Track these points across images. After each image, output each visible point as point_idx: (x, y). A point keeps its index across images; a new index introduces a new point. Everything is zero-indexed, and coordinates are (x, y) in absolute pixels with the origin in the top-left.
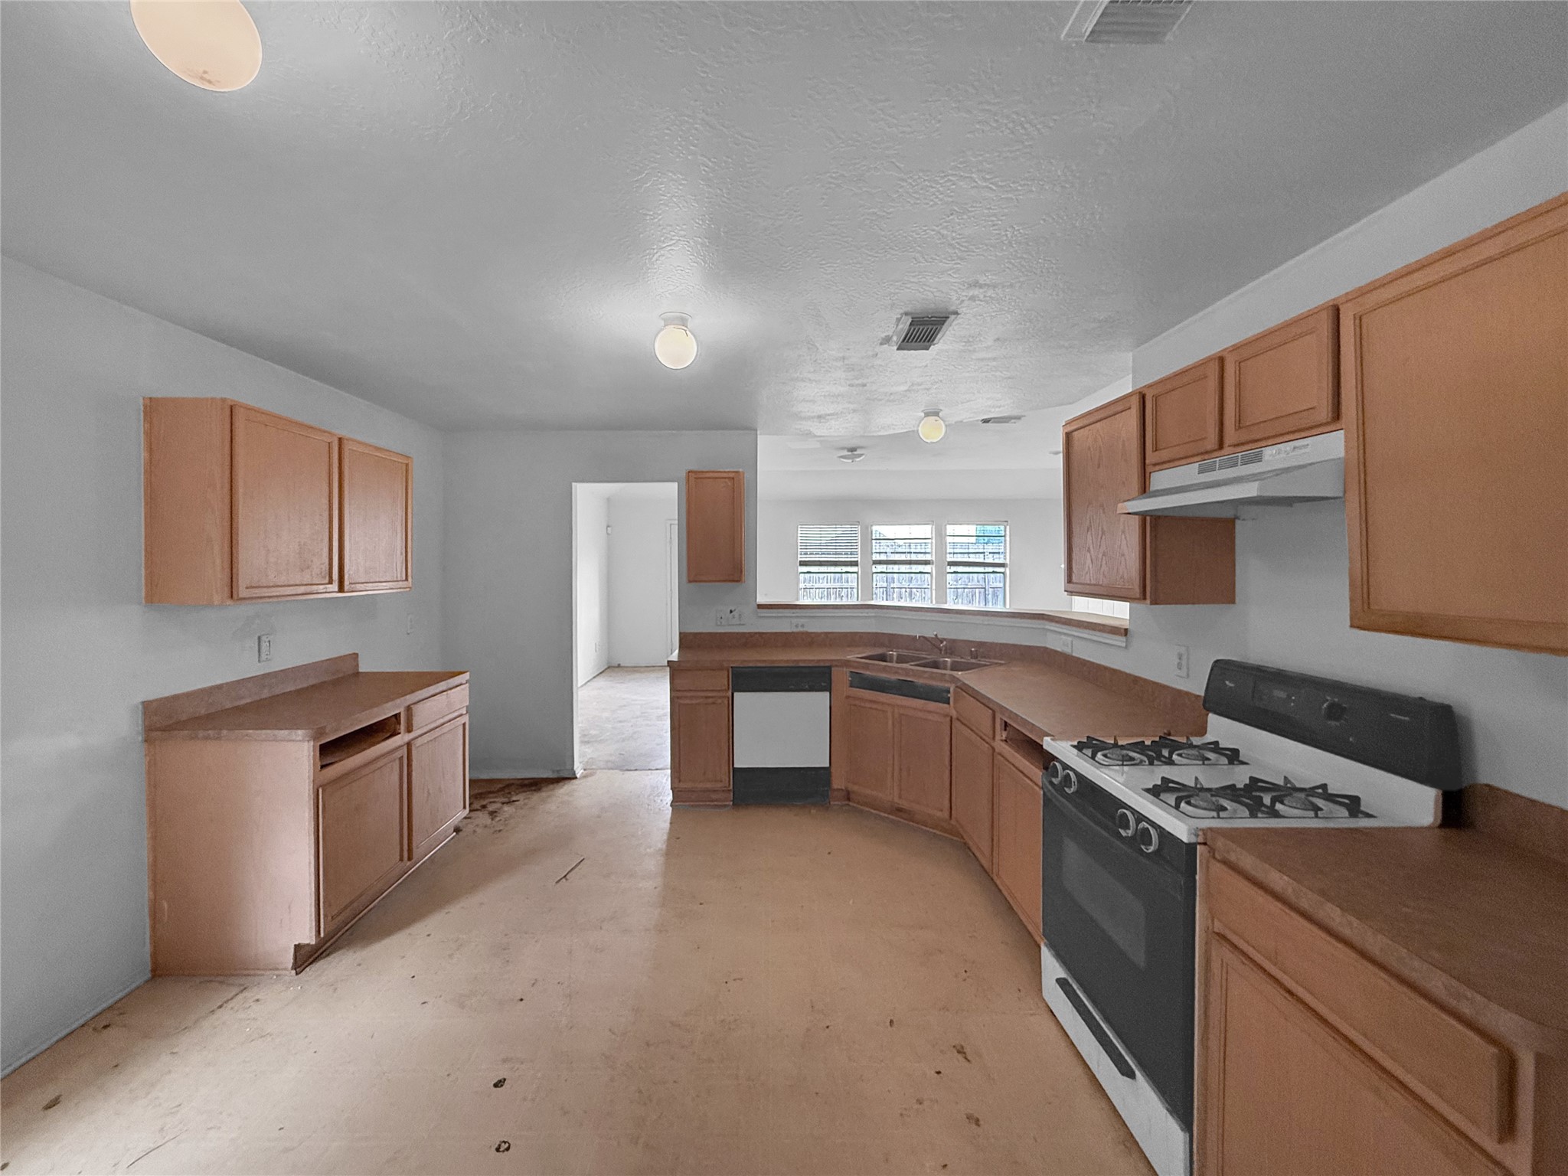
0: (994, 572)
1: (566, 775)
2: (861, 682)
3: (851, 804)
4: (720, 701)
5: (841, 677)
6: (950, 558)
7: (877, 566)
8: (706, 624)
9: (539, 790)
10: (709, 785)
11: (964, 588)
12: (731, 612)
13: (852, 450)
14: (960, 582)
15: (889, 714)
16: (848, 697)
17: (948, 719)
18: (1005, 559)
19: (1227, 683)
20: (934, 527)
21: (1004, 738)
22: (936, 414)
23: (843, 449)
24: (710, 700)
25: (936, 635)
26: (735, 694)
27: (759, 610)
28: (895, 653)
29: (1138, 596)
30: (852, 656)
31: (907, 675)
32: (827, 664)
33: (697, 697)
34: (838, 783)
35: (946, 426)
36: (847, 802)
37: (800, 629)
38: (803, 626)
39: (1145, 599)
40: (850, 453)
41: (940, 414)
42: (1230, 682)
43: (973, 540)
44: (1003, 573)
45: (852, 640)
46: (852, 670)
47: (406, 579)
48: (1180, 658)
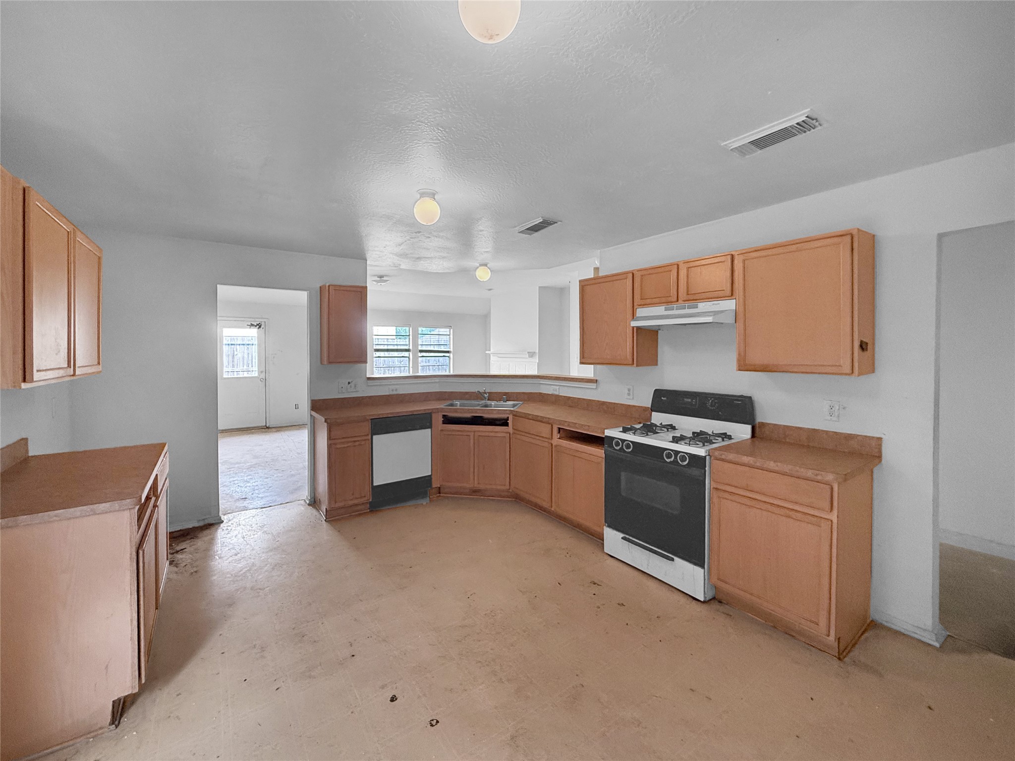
0: (444, 356)
1: (217, 521)
2: (448, 420)
3: (441, 495)
4: (363, 443)
5: (438, 419)
6: (420, 348)
7: (376, 353)
8: (331, 392)
9: (195, 537)
10: (356, 502)
12: (349, 383)
13: (381, 277)
15: (472, 437)
16: (442, 430)
17: (508, 435)
18: (450, 348)
19: (662, 398)
20: (411, 329)
21: (559, 437)
22: (486, 265)
23: (375, 276)
24: (357, 443)
26: (374, 437)
27: (368, 381)
28: (458, 403)
29: (630, 363)
30: (442, 405)
31: (476, 412)
32: (430, 412)
33: (348, 442)
34: (435, 484)
36: (439, 495)
37: (395, 393)
38: (396, 390)
39: (633, 364)
40: (379, 279)
41: (488, 266)
42: (664, 397)
44: (448, 357)
45: (441, 396)
46: (444, 414)
47: (99, 363)
48: (629, 390)
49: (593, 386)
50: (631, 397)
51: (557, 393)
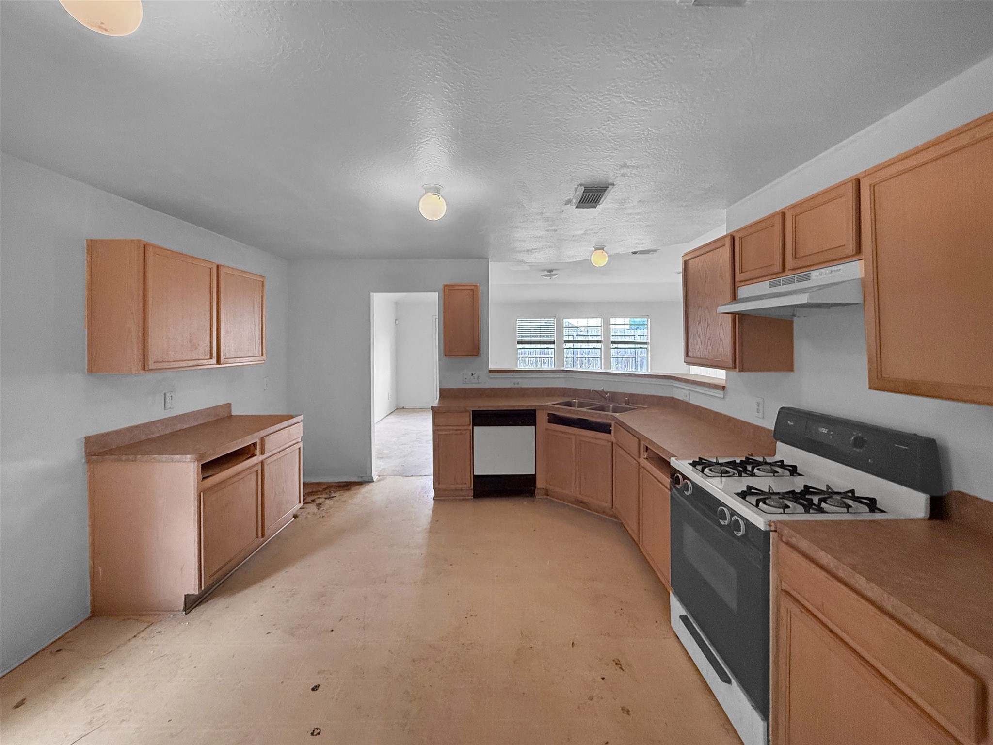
0: (640, 348)
1: (370, 480)
2: (555, 419)
3: (549, 497)
4: (464, 432)
5: (542, 418)
6: (613, 339)
7: (567, 344)
8: (457, 382)
9: (350, 490)
10: (459, 486)
11: (622, 358)
12: (472, 375)
13: (550, 271)
14: (619, 354)
15: (573, 441)
16: (547, 429)
17: (611, 443)
18: (648, 339)
19: (789, 422)
20: (602, 319)
21: (646, 457)
22: (602, 249)
23: (544, 270)
24: (459, 432)
25: (603, 389)
26: (474, 427)
27: (490, 374)
28: (577, 401)
29: (731, 366)
30: (550, 403)
31: (584, 415)
32: (533, 409)
33: (450, 430)
34: (540, 484)
35: (608, 256)
36: (546, 497)
37: (516, 386)
38: (518, 383)
39: (735, 368)
40: (549, 273)
41: (605, 249)
42: (791, 422)
43: (628, 327)
44: (646, 348)
45: (550, 392)
46: (549, 412)
47: (262, 355)
48: (758, 405)
49: (719, 393)
50: (760, 415)
51: (687, 399)
